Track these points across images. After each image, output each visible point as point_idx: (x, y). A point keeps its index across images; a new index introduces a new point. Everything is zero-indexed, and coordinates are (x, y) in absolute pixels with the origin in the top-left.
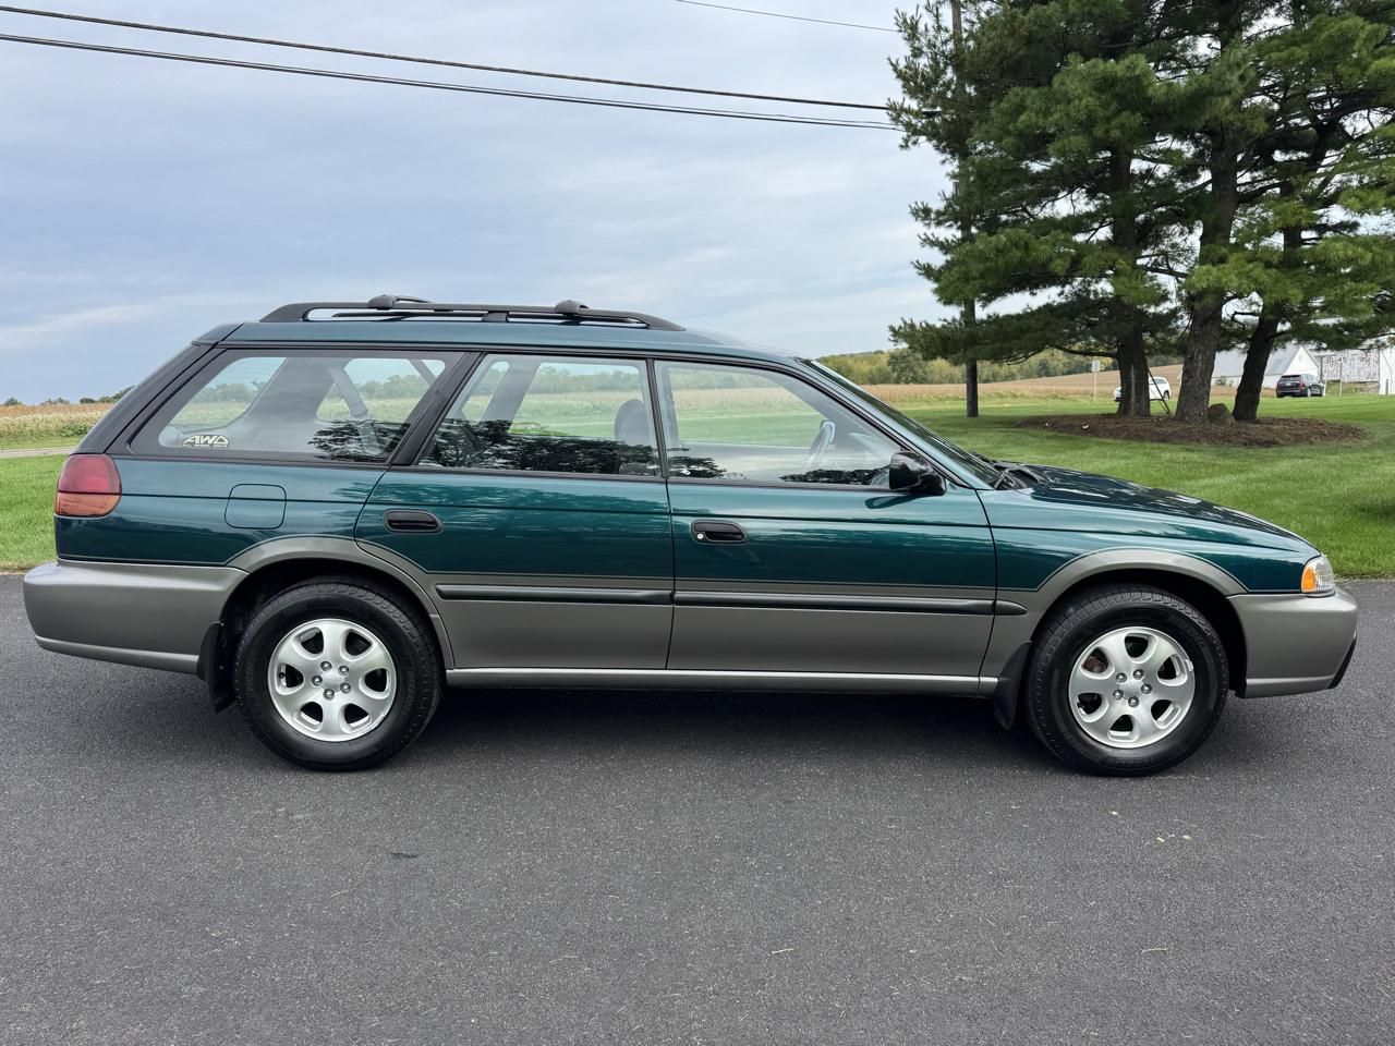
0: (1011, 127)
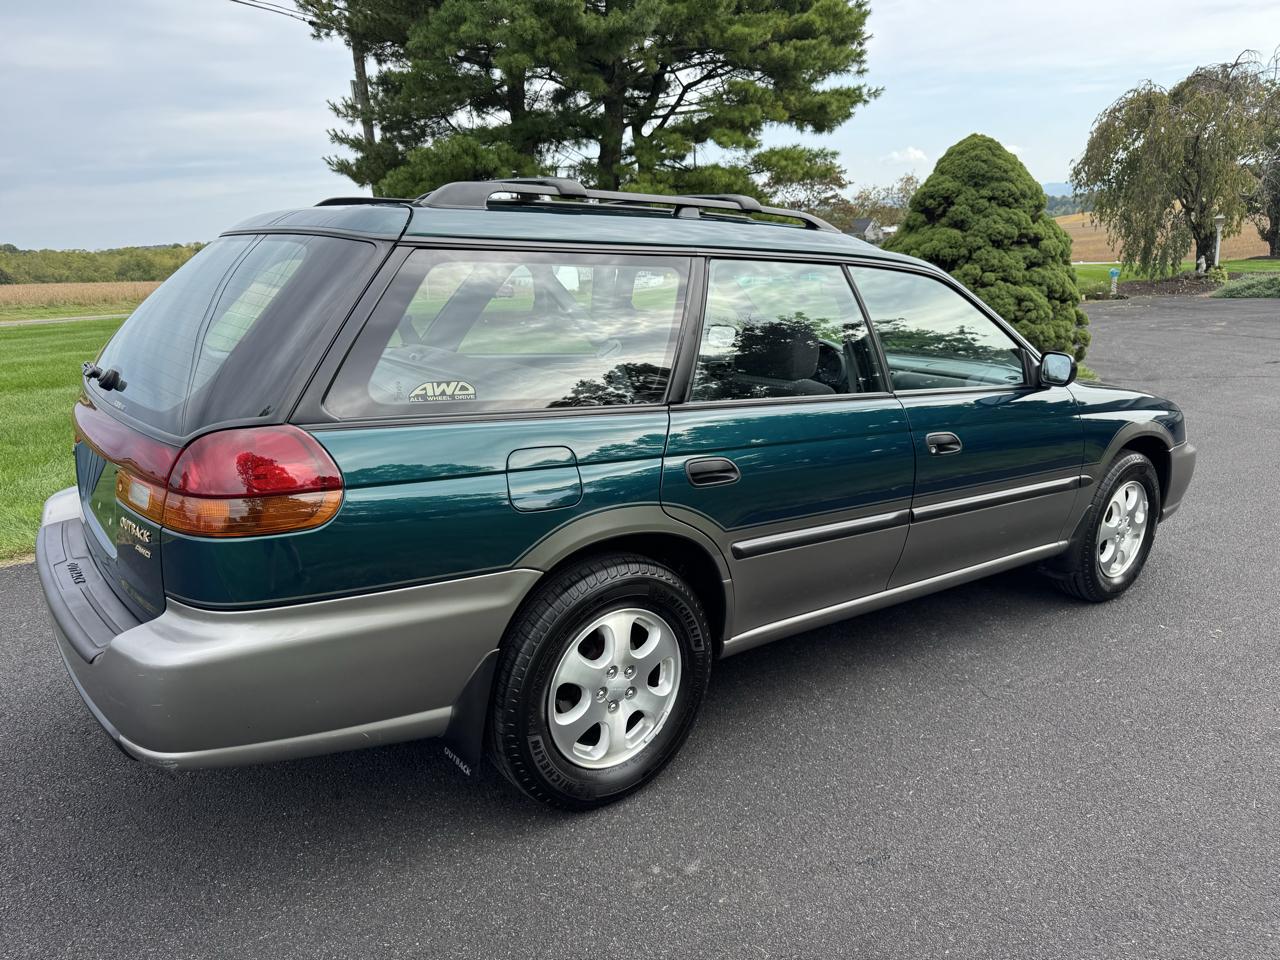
0: (452, 35)
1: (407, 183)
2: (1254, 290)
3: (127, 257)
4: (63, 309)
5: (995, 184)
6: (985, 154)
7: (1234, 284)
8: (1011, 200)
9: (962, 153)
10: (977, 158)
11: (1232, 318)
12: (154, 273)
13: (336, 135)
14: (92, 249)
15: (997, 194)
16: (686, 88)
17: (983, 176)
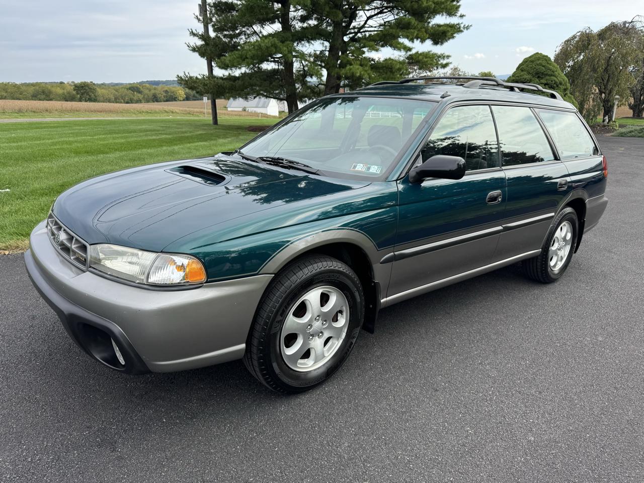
1: (238, 59)
2: (633, 133)
3: (37, 88)
4: (26, 114)
5: (548, 77)
6: (544, 63)
7: (623, 130)
8: (555, 85)
9: (532, 62)
10: (541, 64)
11: (627, 146)
12: (52, 96)
13: (192, 32)
14: (18, 83)
15: (548, 82)
16: (369, 18)
17: (542, 73)
